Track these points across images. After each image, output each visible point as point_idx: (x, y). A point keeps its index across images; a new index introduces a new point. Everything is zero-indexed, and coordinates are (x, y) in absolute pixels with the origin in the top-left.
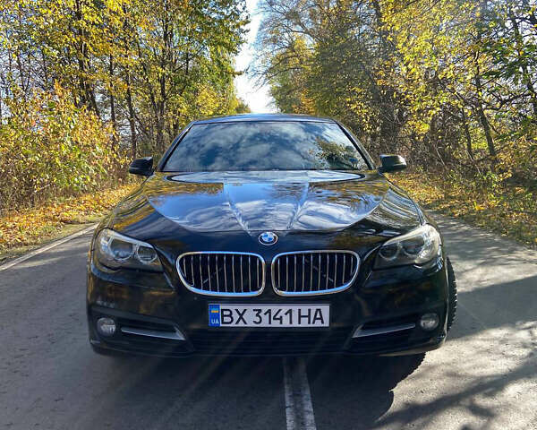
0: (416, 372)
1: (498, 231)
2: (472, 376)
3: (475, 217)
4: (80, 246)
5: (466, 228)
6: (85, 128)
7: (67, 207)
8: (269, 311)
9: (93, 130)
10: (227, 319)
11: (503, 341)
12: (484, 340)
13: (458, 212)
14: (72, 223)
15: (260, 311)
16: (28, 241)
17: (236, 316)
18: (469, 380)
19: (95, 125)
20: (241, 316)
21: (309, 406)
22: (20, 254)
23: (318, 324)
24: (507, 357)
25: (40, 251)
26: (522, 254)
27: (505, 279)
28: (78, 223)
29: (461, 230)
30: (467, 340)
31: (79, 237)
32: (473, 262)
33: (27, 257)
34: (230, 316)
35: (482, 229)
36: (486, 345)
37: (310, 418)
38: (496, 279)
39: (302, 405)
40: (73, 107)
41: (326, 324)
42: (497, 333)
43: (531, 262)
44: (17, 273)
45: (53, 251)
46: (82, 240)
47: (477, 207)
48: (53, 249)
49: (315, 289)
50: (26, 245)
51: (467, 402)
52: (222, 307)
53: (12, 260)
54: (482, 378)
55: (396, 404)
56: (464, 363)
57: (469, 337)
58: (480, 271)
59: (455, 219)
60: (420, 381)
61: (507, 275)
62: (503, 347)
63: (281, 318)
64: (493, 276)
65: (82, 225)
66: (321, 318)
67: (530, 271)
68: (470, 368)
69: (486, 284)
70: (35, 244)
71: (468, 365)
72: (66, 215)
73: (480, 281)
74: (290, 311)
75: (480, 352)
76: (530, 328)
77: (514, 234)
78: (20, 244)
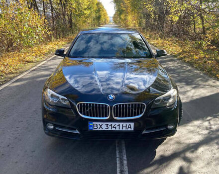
0: (165, 141)
1: (202, 70)
2: (186, 144)
3: (193, 62)
4: (35, 75)
5: (189, 68)
6: (33, 18)
7: (28, 54)
8: (111, 125)
9: (36, 19)
10: (95, 127)
11: (199, 127)
12: (192, 126)
13: (187, 60)
14: (30, 62)
15: (108, 125)
16: (14, 72)
17: (99, 126)
18: (184, 145)
19: (37, 17)
20: (101, 126)
21: (125, 158)
22: (11, 79)
23: (129, 129)
24: (199, 134)
25: (19, 77)
26: (211, 82)
27: (203, 95)
28: (33, 62)
29: (187, 69)
30: (185, 126)
31: (34, 70)
32: (191, 86)
33: (14, 80)
34: (97, 126)
35: (196, 69)
36: (192, 128)
37: (125, 162)
38: (199, 95)
39: (123, 157)
40: (27, 9)
41: (133, 129)
42: (197, 123)
43: (214, 86)
44: (11, 89)
45: (24, 77)
46: (35, 72)
47: (195, 57)
48: (24, 76)
49: (129, 116)
50: (13, 73)
51: (182, 155)
52: (93, 123)
53: (8, 81)
54: (189, 144)
55: (157, 156)
56: (183, 137)
57: (186, 125)
58: (193, 91)
59: (186, 63)
60: (166, 146)
61: (203, 93)
62: (198, 130)
63: (115, 127)
64: (198, 94)
65: (34, 63)
66: (131, 128)
67: (213, 91)
68: (185, 140)
69: (195, 98)
70: (17, 73)
71: (185, 138)
72: (28, 59)
73: (192, 96)
74: (119, 125)
75: (189, 132)
76: (209, 120)
77: (209, 72)
78: (10, 73)
